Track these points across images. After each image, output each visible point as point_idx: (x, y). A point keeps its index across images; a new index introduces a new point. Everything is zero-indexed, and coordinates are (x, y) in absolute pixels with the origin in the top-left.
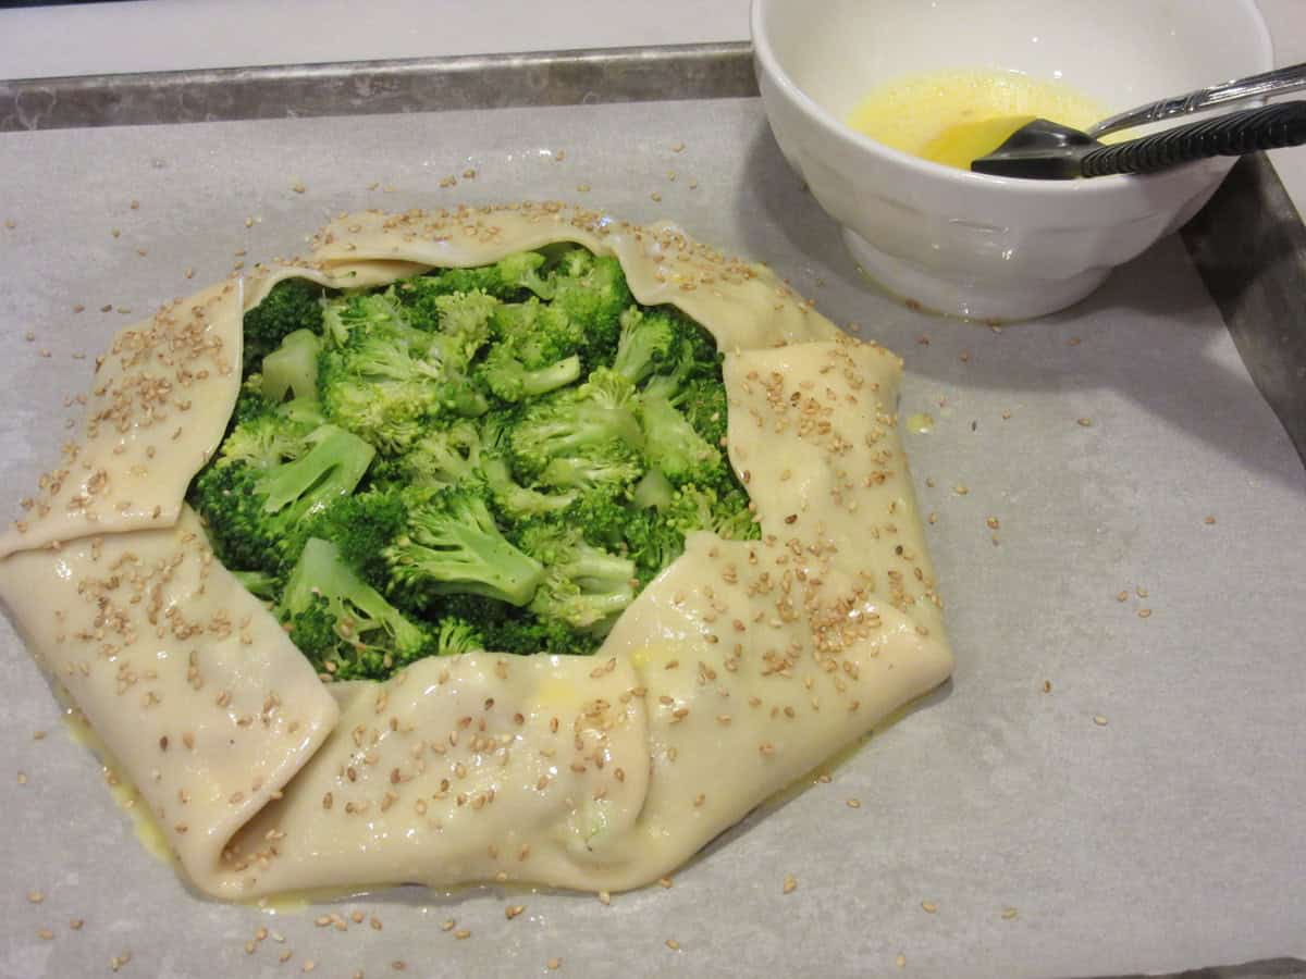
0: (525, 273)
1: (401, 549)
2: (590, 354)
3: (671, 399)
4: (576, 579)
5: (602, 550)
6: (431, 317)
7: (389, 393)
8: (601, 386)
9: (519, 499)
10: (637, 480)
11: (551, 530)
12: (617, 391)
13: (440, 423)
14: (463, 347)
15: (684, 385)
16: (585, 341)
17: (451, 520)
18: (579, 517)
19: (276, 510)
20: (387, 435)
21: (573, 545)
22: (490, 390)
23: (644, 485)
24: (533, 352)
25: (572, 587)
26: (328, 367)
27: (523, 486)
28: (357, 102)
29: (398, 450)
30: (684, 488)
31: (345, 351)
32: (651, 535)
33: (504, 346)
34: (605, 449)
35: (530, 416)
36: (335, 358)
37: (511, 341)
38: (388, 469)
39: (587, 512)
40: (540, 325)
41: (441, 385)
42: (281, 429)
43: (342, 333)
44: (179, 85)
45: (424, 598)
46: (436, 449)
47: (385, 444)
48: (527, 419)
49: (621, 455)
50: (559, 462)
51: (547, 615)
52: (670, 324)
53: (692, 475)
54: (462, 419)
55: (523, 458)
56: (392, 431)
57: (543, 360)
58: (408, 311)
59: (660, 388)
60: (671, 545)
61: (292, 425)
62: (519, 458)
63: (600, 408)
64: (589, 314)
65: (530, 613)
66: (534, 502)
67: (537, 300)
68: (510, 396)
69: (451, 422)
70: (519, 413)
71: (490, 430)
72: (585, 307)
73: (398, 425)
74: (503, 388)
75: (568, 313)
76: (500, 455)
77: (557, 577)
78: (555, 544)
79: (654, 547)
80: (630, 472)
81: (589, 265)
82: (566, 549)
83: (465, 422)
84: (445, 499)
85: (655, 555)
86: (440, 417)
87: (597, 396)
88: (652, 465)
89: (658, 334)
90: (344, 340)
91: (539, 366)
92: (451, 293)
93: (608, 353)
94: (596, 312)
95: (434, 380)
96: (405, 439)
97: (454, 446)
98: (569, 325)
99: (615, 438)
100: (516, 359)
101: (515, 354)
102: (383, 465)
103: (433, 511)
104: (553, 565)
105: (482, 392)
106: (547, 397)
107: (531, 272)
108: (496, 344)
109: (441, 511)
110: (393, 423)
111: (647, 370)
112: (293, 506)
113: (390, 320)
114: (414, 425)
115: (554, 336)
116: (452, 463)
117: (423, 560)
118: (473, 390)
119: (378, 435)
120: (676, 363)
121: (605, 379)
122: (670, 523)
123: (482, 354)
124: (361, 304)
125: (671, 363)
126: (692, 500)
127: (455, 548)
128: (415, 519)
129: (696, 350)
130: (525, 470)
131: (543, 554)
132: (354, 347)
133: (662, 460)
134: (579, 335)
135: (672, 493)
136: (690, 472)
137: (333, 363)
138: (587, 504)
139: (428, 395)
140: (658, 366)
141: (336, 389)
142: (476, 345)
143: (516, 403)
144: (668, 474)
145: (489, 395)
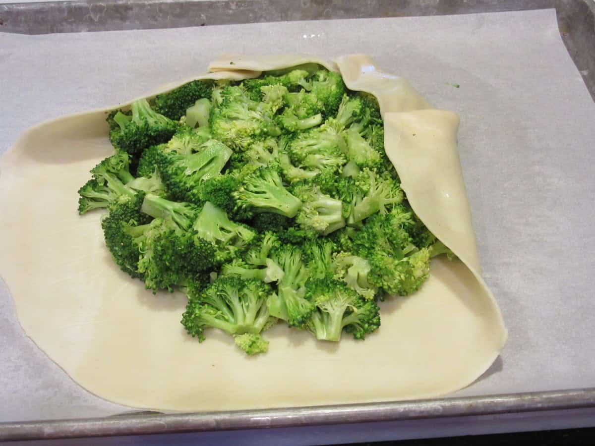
0: (300, 79)
1: (240, 193)
2: (327, 114)
3: (360, 133)
4: (316, 208)
5: (328, 196)
6: (260, 96)
7: (239, 125)
8: (330, 126)
9: (294, 172)
10: (344, 165)
11: (306, 187)
12: (337, 128)
13: (260, 138)
14: (272, 108)
15: (366, 127)
16: (324, 109)
17: (263, 181)
18: (319, 182)
19: (190, 174)
20: (238, 142)
21: (316, 194)
22: (283, 126)
23: (347, 167)
24: (302, 112)
25: (315, 212)
26: (214, 114)
27: (295, 166)
28: (231, 12)
29: (242, 149)
30: (364, 169)
31: (221, 107)
32: (348, 188)
33: (290, 109)
34: (331, 151)
35: (300, 137)
36: (217, 110)
37: (293, 107)
38: (238, 157)
39: (323, 180)
40: (305, 100)
41: (261, 122)
42: (193, 138)
43: (220, 100)
44: (157, 3)
45: (251, 214)
46: (259, 148)
47: (236, 146)
48: (298, 138)
49: (337, 154)
50: (311, 156)
51: (304, 224)
52: (361, 101)
53: (368, 164)
54: (270, 137)
55: (296, 154)
56: (239, 141)
57: (306, 115)
58: (249, 93)
59: (355, 129)
60: (357, 193)
61: (198, 137)
62: (294, 154)
63: (329, 134)
64: (326, 97)
65: (297, 223)
66: (300, 174)
67: (304, 91)
68: (292, 129)
69: (265, 138)
70: (295, 136)
71: (282, 142)
72: (324, 94)
73: (242, 138)
74: (289, 125)
75: (317, 97)
76: (287, 153)
77: (308, 207)
78: (308, 192)
79: (349, 194)
80: (341, 161)
81: (326, 76)
82: (313, 196)
83: (271, 138)
84: (260, 171)
85: (350, 197)
86: (260, 135)
87: (328, 130)
88: (351, 159)
89: (355, 105)
90: (221, 103)
91: (305, 118)
92: (268, 85)
93: (334, 114)
94: (329, 97)
95: (258, 120)
96: (245, 144)
97: (266, 148)
98: (317, 102)
99: (335, 146)
100: (295, 115)
101: (294, 113)
102: (236, 156)
103: (254, 177)
104: (307, 202)
105: (279, 127)
106: (307, 130)
107: (303, 79)
108: (286, 108)
109: (258, 177)
110: (240, 137)
111: (350, 121)
112: (197, 173)
113: (241, 96)
114: (249, 138)
115: (311, 106)
116: (265, 154)
117: (250, 197)
118: (275, 125)
119: (234, 142)
120: (363, 117)
121: (332, 123)
122: (357, 183)
123: (280, 111)
124: (229, 89)
125: (361, 117)
126: (367, 174)
127: (264, 192)
128: (247, 180)
129: (372, 113)
130: (296, 159)
131: (302, 197)
132: (225, 106)
133: (355, 157)
134: (321, 106)
135: (359, 171)
136: (367, 162)
137: (216, 112)
138: (323, 177)
139: (256, 126)
140: (355, 119)
141: (216, 122)
142: (277, 107)
143: (294, 132)
144: (358, 163)
145: (282, 128)
